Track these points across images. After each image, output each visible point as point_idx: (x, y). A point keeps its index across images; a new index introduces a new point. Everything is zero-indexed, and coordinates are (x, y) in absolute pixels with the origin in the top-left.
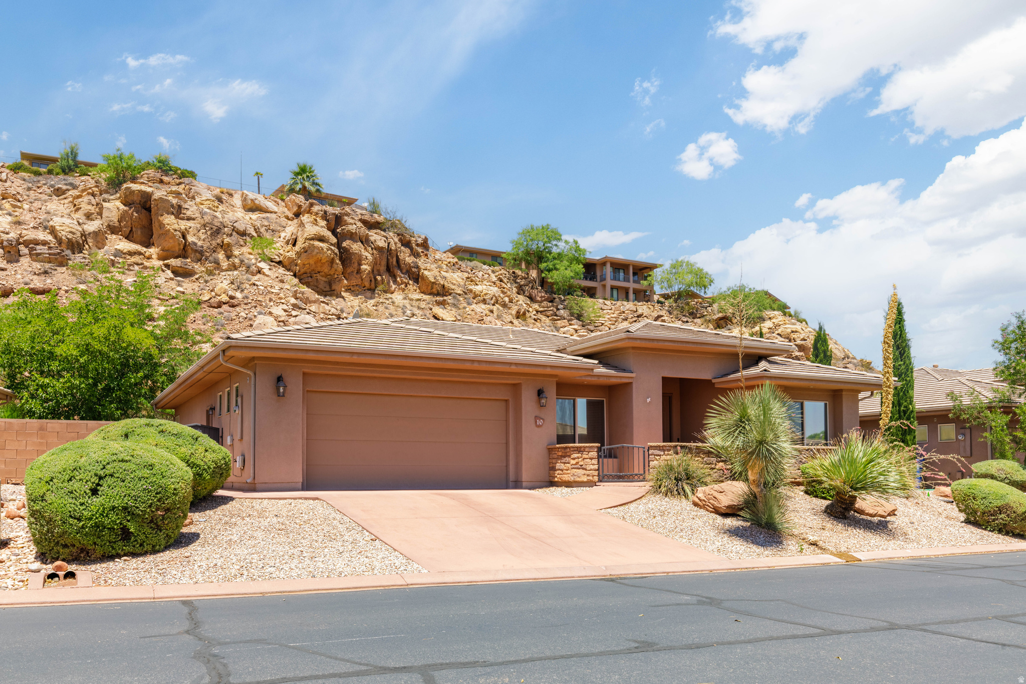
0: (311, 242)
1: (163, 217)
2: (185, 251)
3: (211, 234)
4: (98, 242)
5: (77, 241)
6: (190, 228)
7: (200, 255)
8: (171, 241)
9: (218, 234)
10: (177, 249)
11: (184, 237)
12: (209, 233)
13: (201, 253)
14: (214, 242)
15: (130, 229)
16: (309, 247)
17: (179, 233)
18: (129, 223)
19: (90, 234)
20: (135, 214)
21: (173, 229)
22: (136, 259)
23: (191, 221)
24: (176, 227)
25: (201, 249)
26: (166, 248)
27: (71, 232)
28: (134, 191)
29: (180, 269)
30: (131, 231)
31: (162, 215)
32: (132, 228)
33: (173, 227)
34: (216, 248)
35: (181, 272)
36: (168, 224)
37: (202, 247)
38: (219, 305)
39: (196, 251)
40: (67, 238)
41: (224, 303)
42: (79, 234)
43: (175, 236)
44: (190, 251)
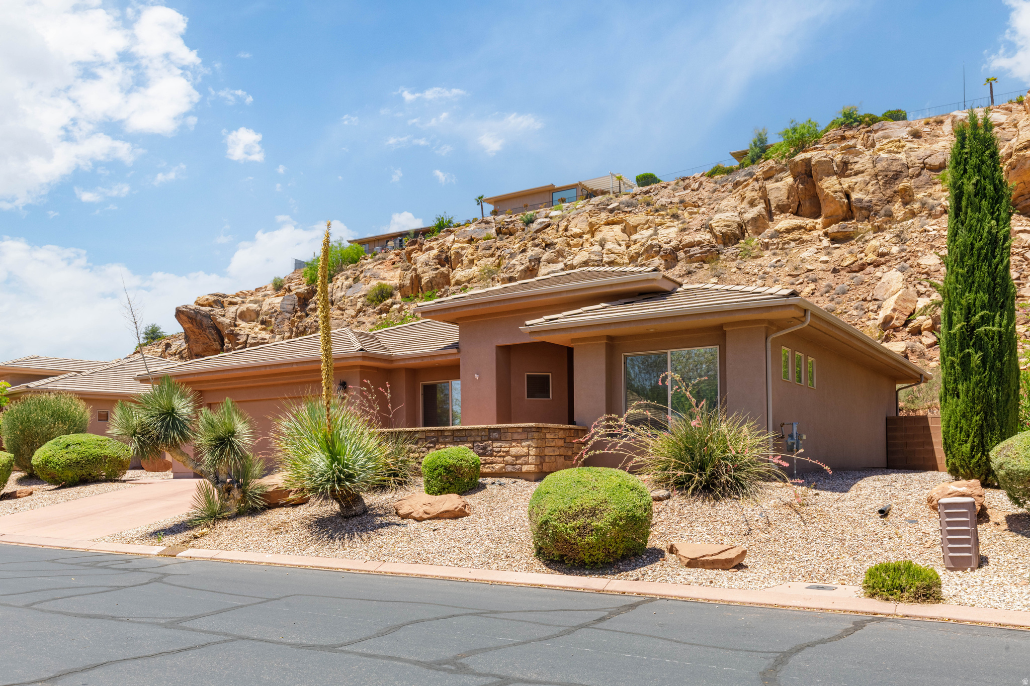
0: (1022, 153)
1: (822, 182)
2: (850, 211)
3: (885, 183)
4: (758, 227)
5: (732, 233)
6: (856, 183)
7: (867, 211)
8: (832, 205)
9: (896, 179)
10: (840, 211)
11: (848, 196)
12: (881, 183)
13: (869, 209)
14: (888, 191)
15: (797, 203)
16: (1018, 161)
17: (840, 194)
18: (796, 197)
19: (748, 221)
20: (801, 186)
21: (832, 192)
22: (796, 235)
23: (860, 175)
24: (838, 187)
25: (869, 204)
26: (829, 214)
27: (726, 226)
28: (797, 162)
29: (838, 234)
30: (799, 205)
31: (821, 180)
32: (799, 202)
33: (832, 189)
34: (892, 197)
35: (841, 237)
36: (827, 188)
37: (871, 201)
38: (862, 268)
39: (861, 208)
40: (722, 233)
41: (869, 264)
42: (735, 225)
43: (835, 198)
44: (854, 210)
